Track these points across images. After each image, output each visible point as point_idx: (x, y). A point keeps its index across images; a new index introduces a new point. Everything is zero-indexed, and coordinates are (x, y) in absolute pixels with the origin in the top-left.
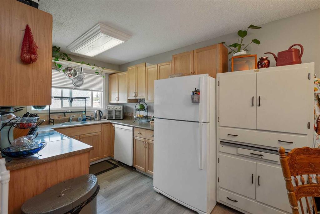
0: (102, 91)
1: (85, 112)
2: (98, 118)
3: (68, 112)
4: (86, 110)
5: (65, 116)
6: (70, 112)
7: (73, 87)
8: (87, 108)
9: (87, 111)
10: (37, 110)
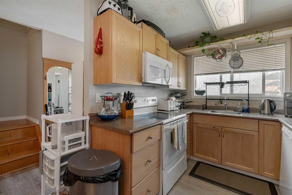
0: (284, 69)
1: (248, 100)
2: (266, 112)
3: (225, 100)
4: (248, 99)
5: (221, 103)
6: (226, 100)
7: (232, 70)
8: (249, 96)
9: (250, 99)
10: (198, 95)
